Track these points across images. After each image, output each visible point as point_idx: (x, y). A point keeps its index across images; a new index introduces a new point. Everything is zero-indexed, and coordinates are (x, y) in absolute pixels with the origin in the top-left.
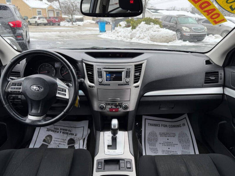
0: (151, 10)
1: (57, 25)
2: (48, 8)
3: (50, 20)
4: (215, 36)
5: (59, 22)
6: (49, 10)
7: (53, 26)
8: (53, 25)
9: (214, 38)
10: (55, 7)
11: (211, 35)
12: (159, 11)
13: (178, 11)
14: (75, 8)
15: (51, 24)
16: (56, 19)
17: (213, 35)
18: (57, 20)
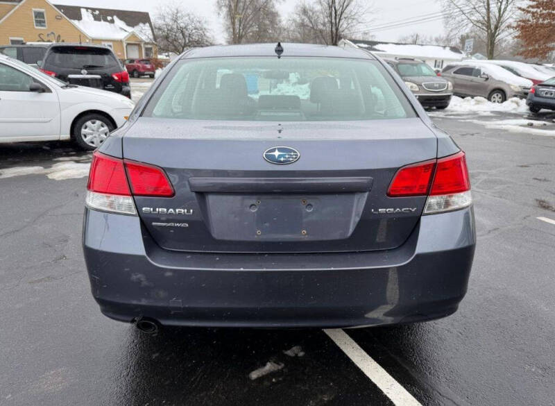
0: (361, 45)
1: (148, 76)
2: (128, 40)
3: (133, 66)
4: (476, 101)
5: (153, 70)
6: (128, 44)
7: (139, 80)
8: (138, 77)
9: (474, 102)
10: (144, 38)
11: (469, 98)
12: (376, 47)
13: (422, 45)
14: (187, 41)
15: (135, 74)
16: (147, 64)
17: (473, 98)
18: (148, 66)
